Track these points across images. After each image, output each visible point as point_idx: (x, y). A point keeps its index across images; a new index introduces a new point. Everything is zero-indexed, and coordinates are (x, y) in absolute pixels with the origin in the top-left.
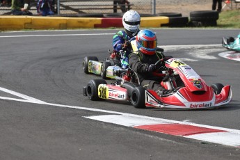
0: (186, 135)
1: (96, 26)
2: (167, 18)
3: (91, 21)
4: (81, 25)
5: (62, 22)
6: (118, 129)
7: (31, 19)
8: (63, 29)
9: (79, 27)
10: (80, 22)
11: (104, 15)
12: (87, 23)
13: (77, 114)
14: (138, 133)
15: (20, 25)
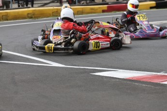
0: (162, 82)
1: (104, 11)
2: (154, 2)
3: (99, 8)
4: (93, 11)
5: (79, 10)
6: (114, 80)
7: (57, 9)
8: (80, 15)
9: (91, 13)
10: (92, 9)
11: (109, 3)
12: (97, 9)
13: (86, 72)
14: (128, 82)
15: (50, 14)
